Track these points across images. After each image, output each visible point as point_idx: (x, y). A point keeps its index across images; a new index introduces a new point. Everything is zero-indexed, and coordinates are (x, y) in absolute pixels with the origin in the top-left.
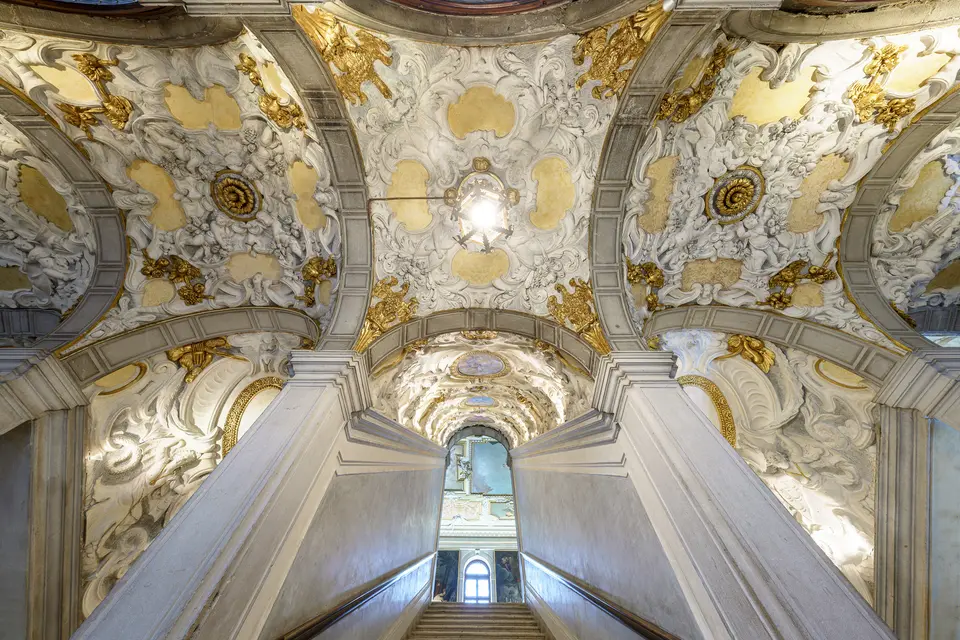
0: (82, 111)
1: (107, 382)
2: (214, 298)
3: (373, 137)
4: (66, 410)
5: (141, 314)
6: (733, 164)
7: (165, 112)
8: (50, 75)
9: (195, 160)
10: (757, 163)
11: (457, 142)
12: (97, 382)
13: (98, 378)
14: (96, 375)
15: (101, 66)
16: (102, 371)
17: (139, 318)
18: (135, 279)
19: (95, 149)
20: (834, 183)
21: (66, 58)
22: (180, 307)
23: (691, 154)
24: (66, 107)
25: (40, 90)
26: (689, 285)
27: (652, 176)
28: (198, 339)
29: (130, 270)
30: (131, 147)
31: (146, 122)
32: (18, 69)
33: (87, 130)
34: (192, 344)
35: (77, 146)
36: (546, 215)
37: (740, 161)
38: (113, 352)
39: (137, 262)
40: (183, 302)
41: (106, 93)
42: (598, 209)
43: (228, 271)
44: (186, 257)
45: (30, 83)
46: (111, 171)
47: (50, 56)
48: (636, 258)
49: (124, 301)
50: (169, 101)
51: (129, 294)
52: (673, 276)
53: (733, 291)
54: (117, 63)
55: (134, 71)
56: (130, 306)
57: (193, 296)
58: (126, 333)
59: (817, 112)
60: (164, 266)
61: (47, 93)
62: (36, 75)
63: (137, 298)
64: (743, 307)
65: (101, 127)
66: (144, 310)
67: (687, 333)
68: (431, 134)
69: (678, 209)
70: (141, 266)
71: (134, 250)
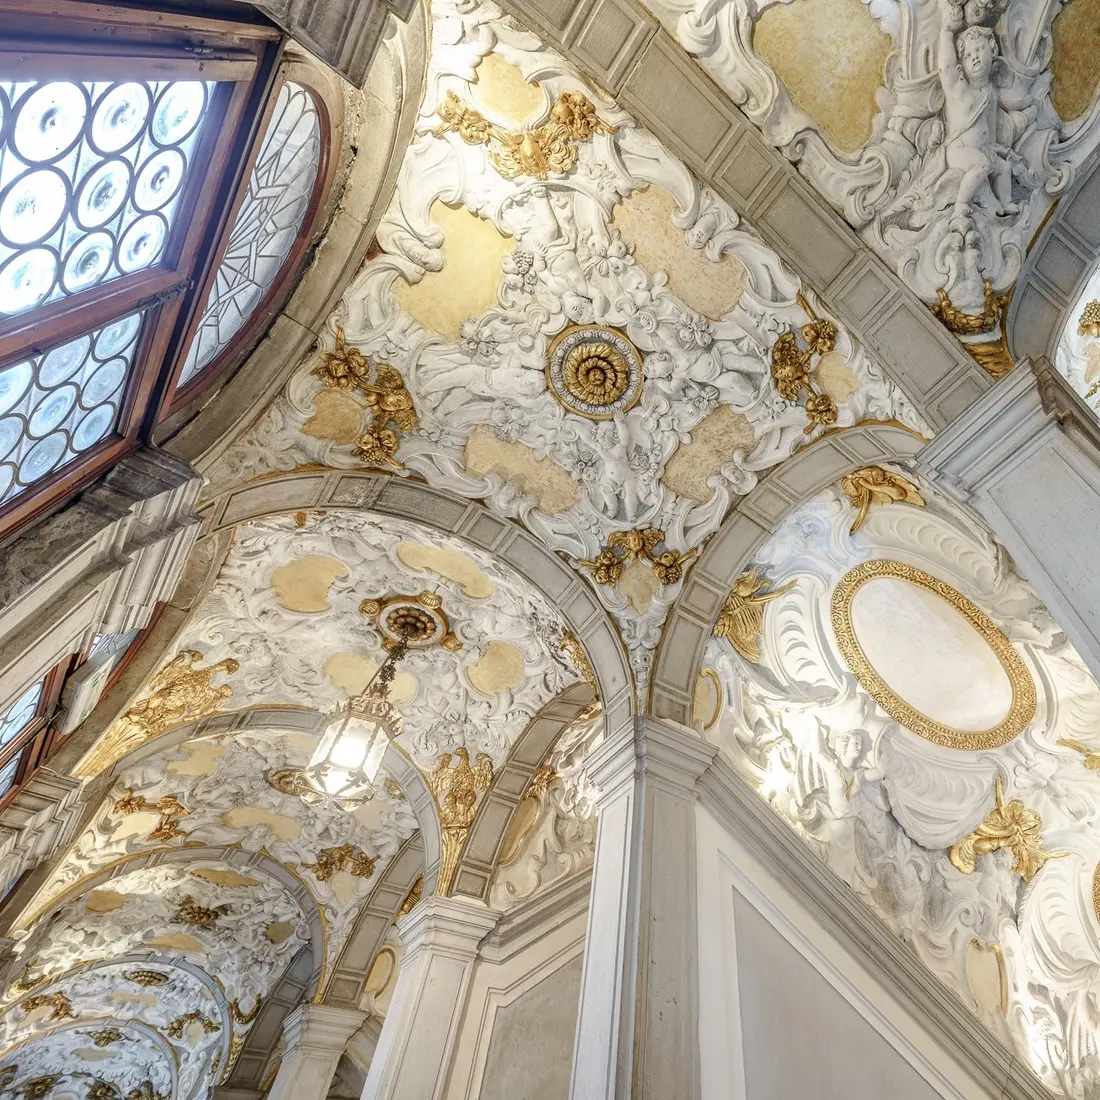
0: (161, 828)
1: (373, 983)
2: (379, 857)
3: (278, 688)
4: (359, 1029)
5: (347, 914)
6: (536, 360)
7: (189, 781)
8: (122, 833)
9: (244, 786)
10: (557, 324)
11: (331, 613)
12: (366, 989)
13: (363, 988)
14: (360, 987)
15: (129, 801)
16: (361, 980)
17: (348, 921)
18: (321, 890)
19: (197, 836)
20: (679, 220)
21: (114, 819)
22: (367, 884)
23: (488, 405)
24: (153, 836)
25: (130, 845)
26: (703, 490)
27: (488, 467)
28: (404, 895)
29: (311, 886)
30: (209, 815)
31: (191, 795)
32: (108, 851)
33: (179, 833)
34: (405, 901)
35: (187, 846)
36: (476, 582)
37: (541, 344)
38: (356, 960)
39: (309, 876)
40: (364, 878)
41: (153, 807)
42: (493, 548)
43: (363, 828)
44: (328, 845)
45: (122, 848)
46: (224, 837)
47: (106, 828)
48: (588, 548)
49: (328, 915)
50: (181, 772)
51: (327, 906)
52: (661, 509)
53: (762, 442)
54: (131, 790)
55: (143, 780)
56: (335, 914)
57: (365, 866)
58: (350, 940)
59: (515, 219)
60: (326, 863)
61: (135, 842)
62: (118, 842)
63: (333, 904)
64: (799, 448)
65: (181, 823)
66: (345, 910)
67: (785, 529)
68: (306, 635)
69: (565, 449)
70: (314, 876)
71: (298, 869)
